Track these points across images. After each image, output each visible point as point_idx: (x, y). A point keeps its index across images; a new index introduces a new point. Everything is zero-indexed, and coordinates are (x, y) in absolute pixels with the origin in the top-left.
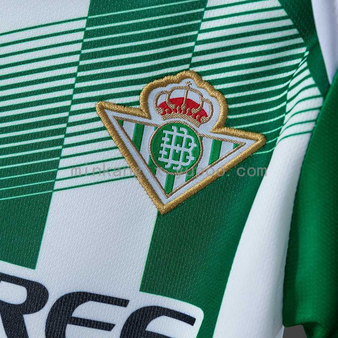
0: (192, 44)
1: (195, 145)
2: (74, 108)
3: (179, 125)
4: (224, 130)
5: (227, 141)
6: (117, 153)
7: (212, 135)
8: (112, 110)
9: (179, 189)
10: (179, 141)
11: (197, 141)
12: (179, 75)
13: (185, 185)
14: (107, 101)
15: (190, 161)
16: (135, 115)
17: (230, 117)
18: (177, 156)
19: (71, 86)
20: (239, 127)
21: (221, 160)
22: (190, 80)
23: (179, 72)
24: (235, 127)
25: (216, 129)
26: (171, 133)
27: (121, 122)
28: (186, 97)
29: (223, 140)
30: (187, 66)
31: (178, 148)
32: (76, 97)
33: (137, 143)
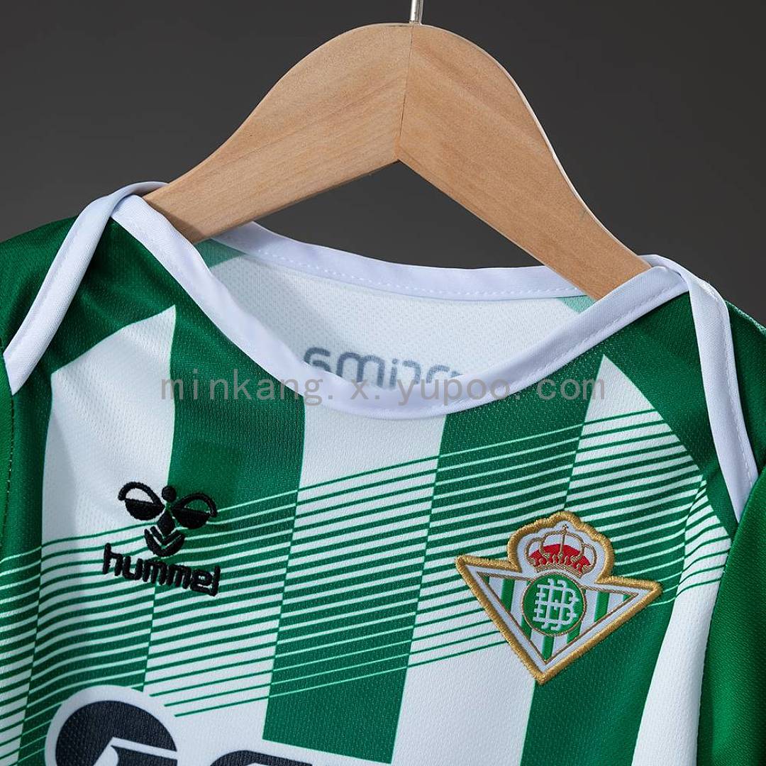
0: (567, 480)
1: (577, 600)
2: (428, 565)
3: (556, 577)
4: (612, 579)
5: (615, 592)
6: (483, 616)
7: (597, 586)
8: (475, 565)
9: (561, 652)
10: (557, 595)
11: (579, 595)
12: (552, 517)
13: (567, 647)
14: (468, 554)
15: (571, 618)
16: (502, 568)
17: (617, 564)
18: (555, 614)
19: (424, 539)
20: (628, 575)
21: (609, 615)
22: (566, 522)
23: (552, 514)
24: (624, 576)
25: (600, 579)
26: (546, 587)
27: (486, 578)
28: (563, 542)
29: (610, 591)
30: (561, 506)
31: (556, 605)
32: (430, 552)
33: (507, 601)
